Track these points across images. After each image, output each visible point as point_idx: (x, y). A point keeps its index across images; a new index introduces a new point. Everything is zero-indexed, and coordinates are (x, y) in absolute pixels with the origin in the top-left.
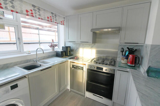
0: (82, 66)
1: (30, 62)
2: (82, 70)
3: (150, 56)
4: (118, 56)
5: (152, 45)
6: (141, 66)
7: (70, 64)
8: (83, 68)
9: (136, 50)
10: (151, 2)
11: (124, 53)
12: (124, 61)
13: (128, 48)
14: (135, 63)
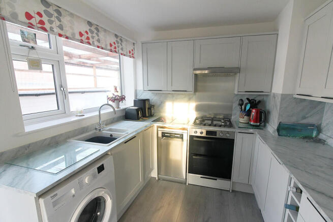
0: (180, 132)
1: (87, 131)
2: (180, 140)
3: (280, 108)
4: (234, 112)
5: (282, 95)
6: (267, 124)
7: (158, 131)
8: (182, 135)
9: (259, 102)
10: (278, 34)
11: (243, 107)
12: (244, 120)
13: (248, 99)
14: (260, 120)
